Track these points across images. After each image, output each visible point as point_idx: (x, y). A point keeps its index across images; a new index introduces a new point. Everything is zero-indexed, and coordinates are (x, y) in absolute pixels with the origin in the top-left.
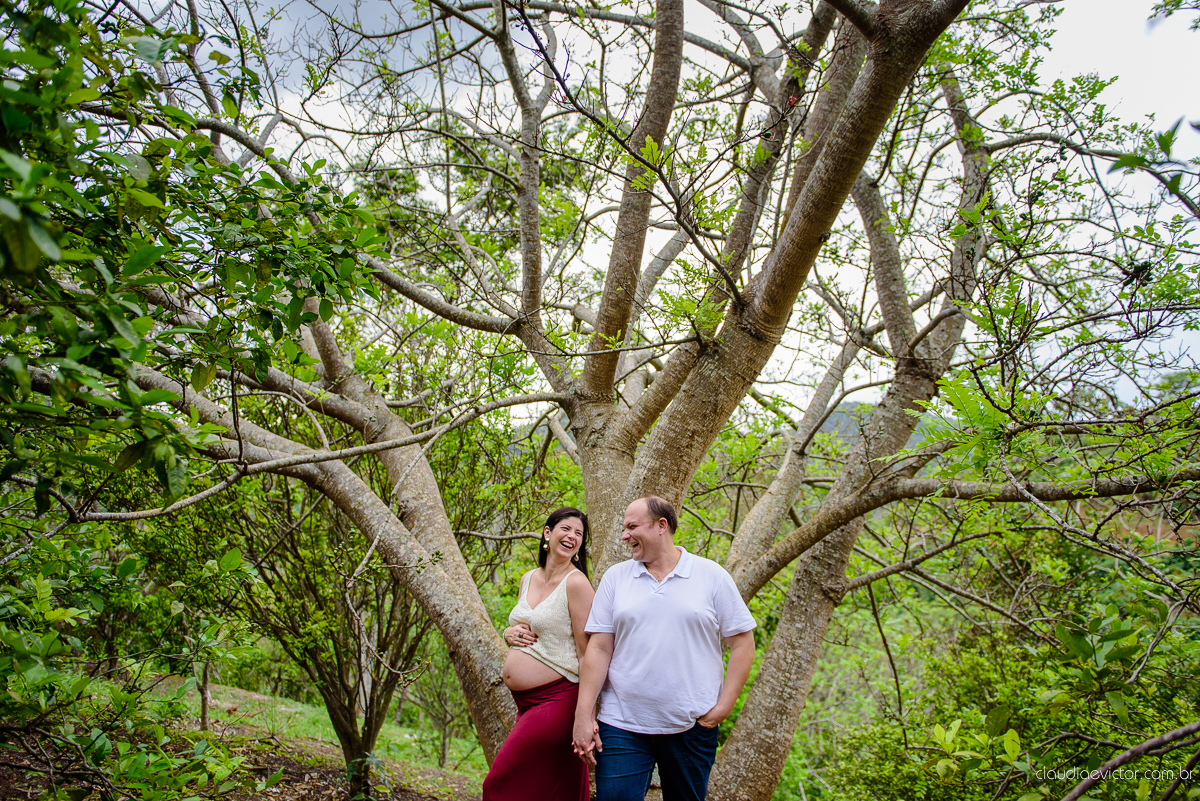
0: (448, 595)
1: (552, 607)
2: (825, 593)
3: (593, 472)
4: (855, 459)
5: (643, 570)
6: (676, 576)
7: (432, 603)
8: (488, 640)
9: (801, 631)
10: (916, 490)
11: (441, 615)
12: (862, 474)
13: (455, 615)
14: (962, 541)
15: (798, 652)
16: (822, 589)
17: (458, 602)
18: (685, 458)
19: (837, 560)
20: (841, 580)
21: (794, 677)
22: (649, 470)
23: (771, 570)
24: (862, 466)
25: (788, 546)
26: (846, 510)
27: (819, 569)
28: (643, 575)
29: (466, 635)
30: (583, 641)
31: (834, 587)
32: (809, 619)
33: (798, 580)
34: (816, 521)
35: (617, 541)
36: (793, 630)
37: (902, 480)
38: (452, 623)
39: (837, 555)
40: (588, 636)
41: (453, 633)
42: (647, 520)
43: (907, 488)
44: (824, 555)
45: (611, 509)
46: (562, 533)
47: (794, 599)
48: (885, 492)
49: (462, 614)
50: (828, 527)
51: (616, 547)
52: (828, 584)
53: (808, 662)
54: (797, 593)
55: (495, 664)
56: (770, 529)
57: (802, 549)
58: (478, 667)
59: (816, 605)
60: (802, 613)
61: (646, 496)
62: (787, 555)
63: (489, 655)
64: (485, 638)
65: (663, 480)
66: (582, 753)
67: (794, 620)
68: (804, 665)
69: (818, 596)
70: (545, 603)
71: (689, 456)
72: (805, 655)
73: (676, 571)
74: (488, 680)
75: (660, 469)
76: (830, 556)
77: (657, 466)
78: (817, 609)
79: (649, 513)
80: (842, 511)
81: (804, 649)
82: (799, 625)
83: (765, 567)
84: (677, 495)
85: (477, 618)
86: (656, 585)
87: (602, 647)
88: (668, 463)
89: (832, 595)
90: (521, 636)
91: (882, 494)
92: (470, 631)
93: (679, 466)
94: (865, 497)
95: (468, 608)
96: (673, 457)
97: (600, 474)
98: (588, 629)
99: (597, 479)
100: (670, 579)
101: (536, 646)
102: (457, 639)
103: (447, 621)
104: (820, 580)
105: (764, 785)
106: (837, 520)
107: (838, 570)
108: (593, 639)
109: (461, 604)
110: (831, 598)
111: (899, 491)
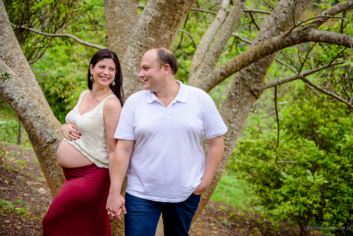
0: (16, 87)
1: (92, 118)
2: (252, 92)
3: (111, 8)
4: (280, 9)
5: (154, 98)
6: (178, 102)
7: (5, 92)
8: (44, 115)
9: (236, 113)
10: (321, 38)
11: (12, 100)
12: (284, 20)
13: (21, 100)
14: (336, 64)
15: (232, 125)
16: (250, 90)
17: (22, 91)
18: (179, 11)
19: (261, 73)
20: (262, 84)
21: (228, 139)
22: (153, 18)
23: (222, 78)
24: (284, 15)
25: (234, 64)
26: (274, 46)
27: (250, 78)
28: (155, 102)
29: (29, 113)
30: (112, 143)
31: (257, 88)
32: (241, 107)
33: (237, 83)
34: (254, 50)
35: (130, 64)
36: (231, 113)
37: (313, 30)
38: (20, 105)
39: (261, 70)
40: (117, 140)
41: (21, 111)
42: (156, 64)
43: (315, 36)
44: (254, 70)
45: (123, 34)
46: (100, 70)
47: (233, 94)
48: (300, 37)
49: (26, 99)
50: (261, 55)
51: (129, 68)
52: (254, 87)
53: (237, 130)
54: (235, 91)
55: (49, 131)
56: (220, 47)
57: (243, 66)
58: (38, 132)
59: (245, 99)
60: (237, 103)
61: (157, 47)
62: (233, 70)
63: (45, 125)
64: (41, 114)
65: (163, 25)
66: (113, 215)
67: (232, 107)
68: (235, 132)
69: (247, 94)
70: (88, 115)
71: (181, 10)
72: (236, 127)
73: (178, 98)
74: (45, 140)
75: (161, 18)
76: (258, 70)
77: (159, 15)
78: (246, 101)
79: (158, 60)
80: (271, 46)
81: (236, 124)
82: (234, 110)
83: (218, 76)
84: (171, 35)
85: (36, 102)
86: (163, 109)
87: (126, 150)
88: (167, 14)
89: (256, 93)
90: (70, 133)
91: (298, 37)
92: (32, 110)
93: (174, 16)
94: (287, 39)
95: (30, 96)
96: (171, 10)
97: (116, 9)
98: (116, 137)
99: (114, 12)
100: (174, 104)
101: (78, 141)
102: (24, 115)
103: (17, 103)
104: (250, 84)
105: (206, 195)
106: (267, 51)
107: (261, 78)
108: (119, 143)
109: (25, 93)
110: (255, 95)
111: (310, 37)
